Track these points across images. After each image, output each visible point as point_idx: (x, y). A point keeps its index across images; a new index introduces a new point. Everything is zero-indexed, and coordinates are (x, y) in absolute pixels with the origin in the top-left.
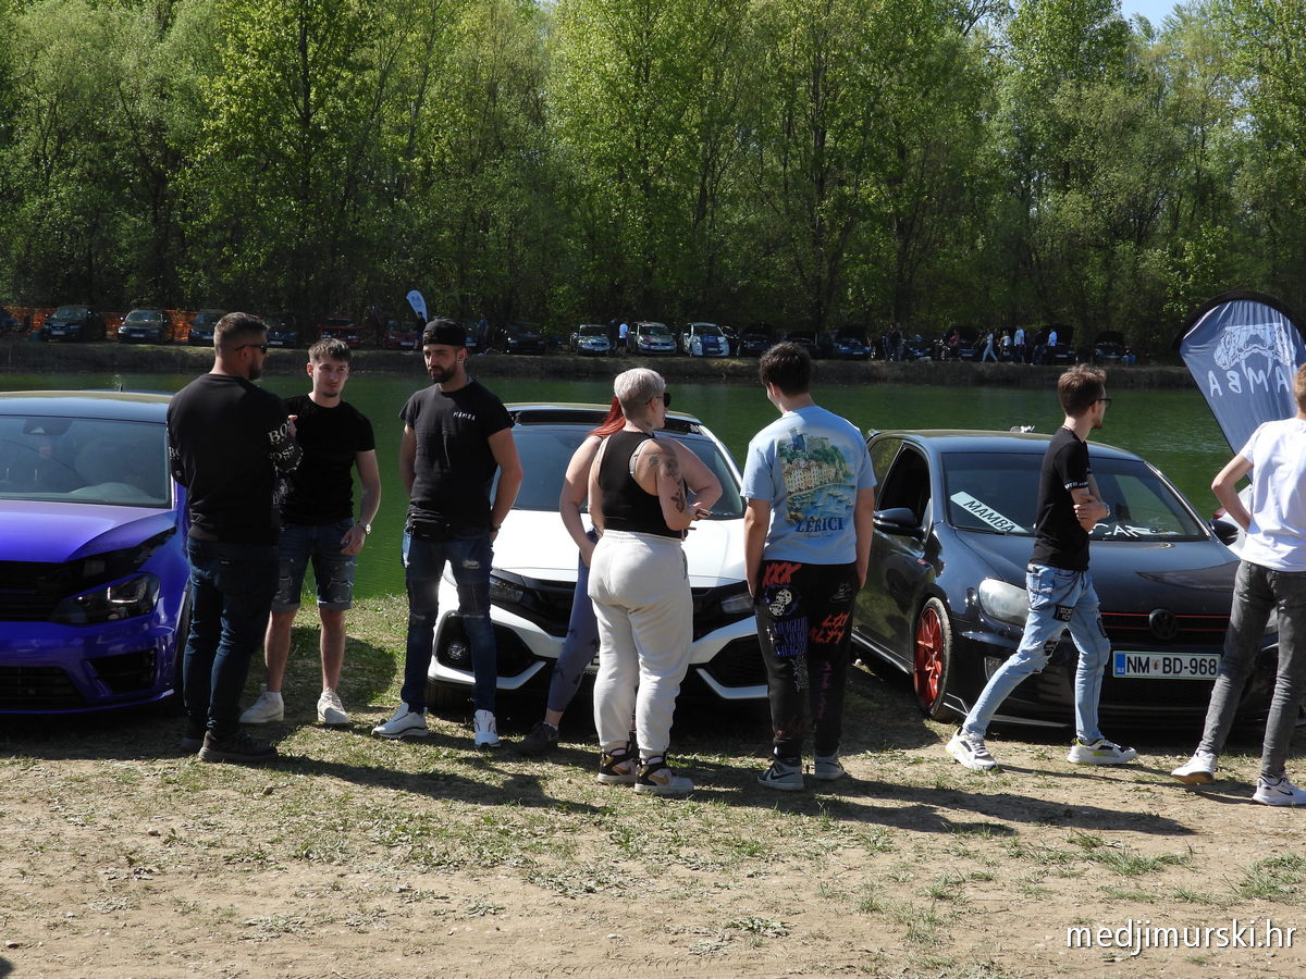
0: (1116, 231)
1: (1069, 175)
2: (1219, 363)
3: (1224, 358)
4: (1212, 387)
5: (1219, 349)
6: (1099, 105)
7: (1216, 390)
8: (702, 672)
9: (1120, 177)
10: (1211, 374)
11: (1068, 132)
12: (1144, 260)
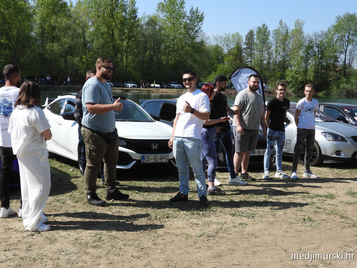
0: (67, 53)
1: (54, 39)
2: (240, 82)
3: (241, 81)
4: (238, 88)
5: (240, 79)
6: (61, 23)
7: (239, 88)
8: (171, 160)
9: (66, 40)
10: (238, 85)
11: (54, 28)
12: (74, 60)
